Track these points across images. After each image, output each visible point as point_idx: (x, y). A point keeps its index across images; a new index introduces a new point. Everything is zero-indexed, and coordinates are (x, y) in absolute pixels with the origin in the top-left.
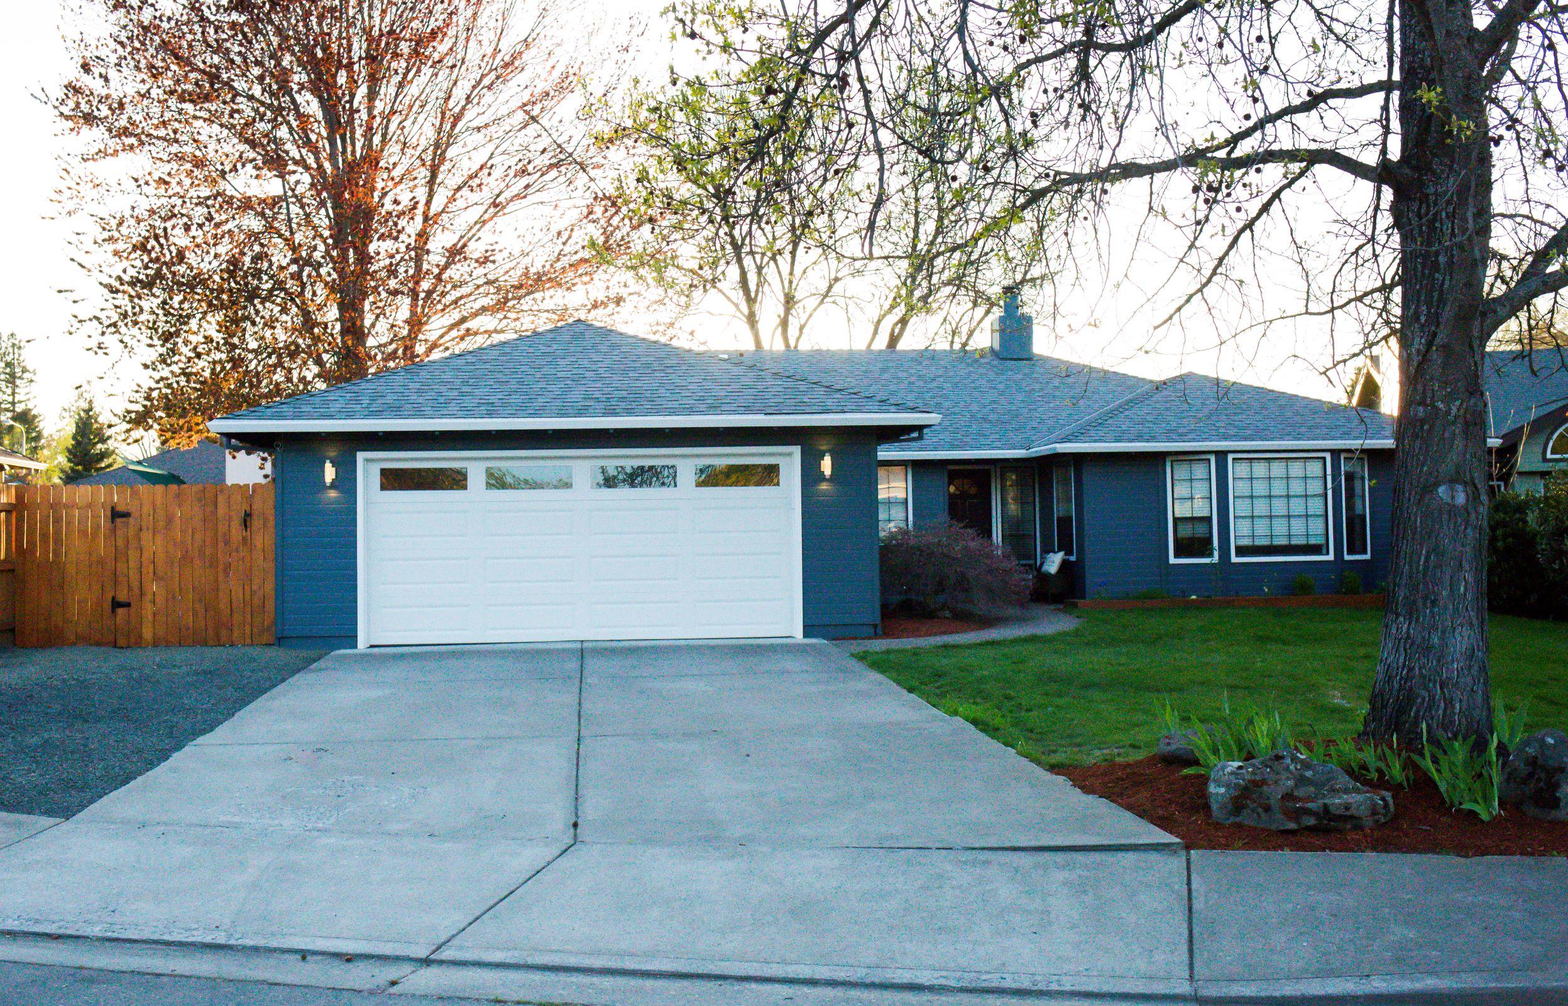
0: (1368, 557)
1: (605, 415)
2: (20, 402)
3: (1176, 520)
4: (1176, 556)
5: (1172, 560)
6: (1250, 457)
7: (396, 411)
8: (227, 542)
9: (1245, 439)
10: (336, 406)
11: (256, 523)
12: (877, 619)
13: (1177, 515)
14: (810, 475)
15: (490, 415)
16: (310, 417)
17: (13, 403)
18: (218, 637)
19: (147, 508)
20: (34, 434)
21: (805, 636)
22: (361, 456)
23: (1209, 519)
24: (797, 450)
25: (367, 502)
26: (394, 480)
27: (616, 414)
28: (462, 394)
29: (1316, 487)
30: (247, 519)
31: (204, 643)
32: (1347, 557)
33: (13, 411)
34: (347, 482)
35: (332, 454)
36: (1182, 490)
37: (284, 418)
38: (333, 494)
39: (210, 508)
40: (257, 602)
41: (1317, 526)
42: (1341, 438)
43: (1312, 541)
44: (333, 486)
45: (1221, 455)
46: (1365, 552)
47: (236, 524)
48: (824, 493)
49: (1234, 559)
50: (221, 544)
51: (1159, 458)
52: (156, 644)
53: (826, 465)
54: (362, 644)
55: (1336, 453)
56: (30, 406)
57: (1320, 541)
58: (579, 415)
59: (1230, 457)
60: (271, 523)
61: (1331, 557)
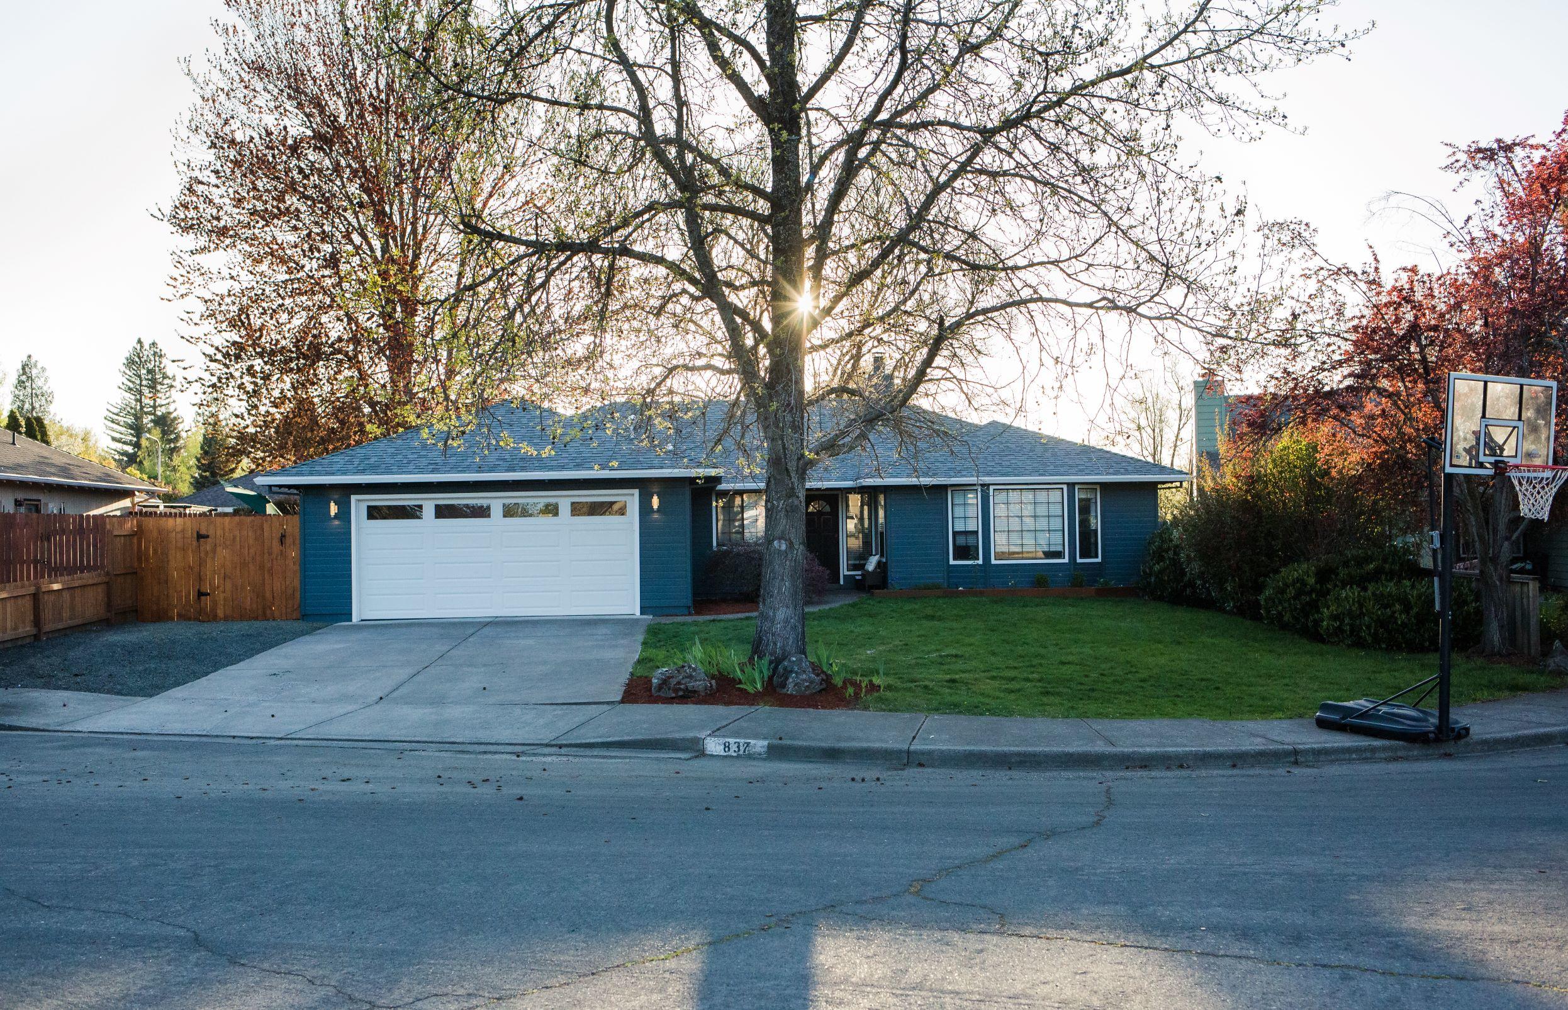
0: (1099, 560)
1: (507, 471)
2: (161, 406)
3: (955, 533)
4: (954, 559)
5: (952, 562)
6: (1006, 488)
7: (374, 469)
8: (270, 554)
9: (1003, 475)
10: (335, 467)
11: (289, 541)
12: (690, 603)
13: (957, 529)
14: (645, 508)
15: (433, 472)
16: (319, 474)
17: (154, 407)
18: (264, 613)
19: (219, 532)
20: (172, 436)
21: (641, 614)
22: (354, 498)
23: (977, 532)
24: (636, 492)
25: (358, 529)
26: (374, 513)
27: (514, 471)
28: (420, 457)
29: (1056, 510)
30: (283, 538)
31: (256, 619)
32: (1079, 560)
33: (154, 414)
34: (344, 514)
35: (336, 497)
36: (959, 511)
37: (303, 475)
38: (337, 522)
39: (259, 533)
40: (290, 592)
41: (1057, 538)
42: (1076, 474)
43: (1053, 549)
44: (336, 516)
45: (985, 486)
46: (1097, 557)
47: (276, 544)
48: (656, 520)
49: (993, 562)
50: (266, 555)
51: (943, 488)
52: (226, 618)
53: (655, 502)
54: (355, 619)
55: (1071, 486)
56: (171, 409)
57: (1060, 549)
58: (490, 471)
59: (992, 488)
60: (298, 542)
61: (1066, 560)
